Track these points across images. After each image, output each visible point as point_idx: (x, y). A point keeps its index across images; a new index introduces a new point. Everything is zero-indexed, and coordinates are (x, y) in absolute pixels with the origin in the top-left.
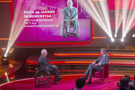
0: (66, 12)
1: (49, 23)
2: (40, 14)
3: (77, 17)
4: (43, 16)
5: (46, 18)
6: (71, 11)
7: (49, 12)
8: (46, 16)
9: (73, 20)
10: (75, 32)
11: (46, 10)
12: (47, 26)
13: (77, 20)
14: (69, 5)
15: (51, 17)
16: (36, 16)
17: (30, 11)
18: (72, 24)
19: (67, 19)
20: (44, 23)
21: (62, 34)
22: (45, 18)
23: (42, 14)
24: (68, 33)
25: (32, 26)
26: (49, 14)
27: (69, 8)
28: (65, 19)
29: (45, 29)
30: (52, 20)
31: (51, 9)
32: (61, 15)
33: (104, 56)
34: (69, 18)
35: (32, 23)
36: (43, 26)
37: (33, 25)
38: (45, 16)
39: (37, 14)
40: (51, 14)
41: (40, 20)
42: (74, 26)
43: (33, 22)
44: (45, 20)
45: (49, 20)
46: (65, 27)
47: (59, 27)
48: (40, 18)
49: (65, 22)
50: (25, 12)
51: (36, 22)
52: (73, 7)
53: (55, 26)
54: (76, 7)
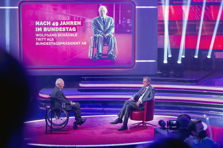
0: (97, 23)
1: (72, 39)
2: (59, 26)
3: (113, 30)
4: (64, 28)
5: (68, 32)
6: (104, 22)
7: (72, 23)
8: (69, 29)
9: (108, 34)
10: (111, 53)
11: (68, 21)
12: (69, 43)
13: (113, 35)
14: (102, 14)
15: (75, 30)
16: (53, 29)
17: (44, 22)
18: (106, 41)
19: (99, 34)
20: (65, 39)
21: (91, 56)
22: (66, 31)
23: (63, 26)
24: (100, 54)
25: (47, 44)
26: (72, 26)
27: (102, 18)
28: (95, 34)
29: (66, 48)
30: (76, 34)
31: (75, 19)
32: (90, 27)
33: (147, 88)
34: (101, 31)
35: (48, 39)
36: (64, 43)
37: (49, 41)
38: (66, 29)
39: (55, 26)
40: (76, 26)
41: (59, 35)
42: (108, 43)
43: (49, 37)
44: (67, 35)
45: (72, 35)
46: (96, 46)
47: (87, 46)
48: (59, 31)
49: (95, 38)
50: (37, 23)
51: (53, 37)
52: (107, 17)
53: (81, 43)
54: (113, 17)
